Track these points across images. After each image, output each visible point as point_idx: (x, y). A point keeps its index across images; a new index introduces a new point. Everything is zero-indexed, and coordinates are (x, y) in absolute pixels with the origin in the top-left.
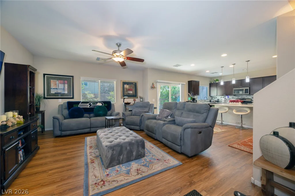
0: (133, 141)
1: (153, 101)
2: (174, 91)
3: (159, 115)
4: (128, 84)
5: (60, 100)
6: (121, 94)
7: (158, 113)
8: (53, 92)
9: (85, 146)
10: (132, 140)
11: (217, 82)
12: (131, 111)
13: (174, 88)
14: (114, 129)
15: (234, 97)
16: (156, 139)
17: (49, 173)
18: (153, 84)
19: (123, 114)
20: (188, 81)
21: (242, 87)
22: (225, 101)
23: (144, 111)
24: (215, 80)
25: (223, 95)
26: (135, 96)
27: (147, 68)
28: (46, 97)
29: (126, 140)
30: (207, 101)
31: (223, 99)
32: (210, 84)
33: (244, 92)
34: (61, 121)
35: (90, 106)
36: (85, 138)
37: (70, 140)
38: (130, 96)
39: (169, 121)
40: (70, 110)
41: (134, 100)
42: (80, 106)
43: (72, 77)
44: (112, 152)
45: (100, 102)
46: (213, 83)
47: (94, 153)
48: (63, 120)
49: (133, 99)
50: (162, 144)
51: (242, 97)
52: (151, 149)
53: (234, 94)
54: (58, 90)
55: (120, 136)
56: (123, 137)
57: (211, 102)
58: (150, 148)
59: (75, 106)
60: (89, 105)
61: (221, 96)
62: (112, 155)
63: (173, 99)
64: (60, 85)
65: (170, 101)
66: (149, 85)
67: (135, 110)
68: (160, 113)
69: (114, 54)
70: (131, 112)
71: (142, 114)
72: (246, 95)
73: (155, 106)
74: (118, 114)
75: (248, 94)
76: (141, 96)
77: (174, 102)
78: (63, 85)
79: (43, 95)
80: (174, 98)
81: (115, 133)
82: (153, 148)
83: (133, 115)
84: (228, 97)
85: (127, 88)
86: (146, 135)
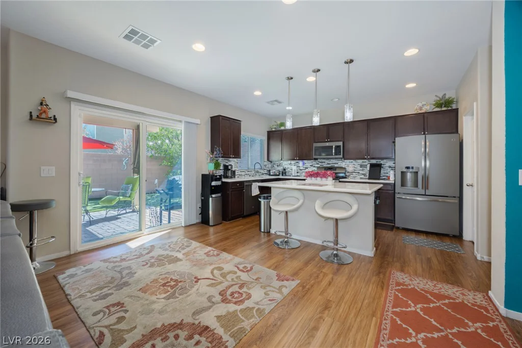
11: (282, 128)
15: (314, 162)
18: (41, 104)
20: (211, 118)
21: (330, 141)
22: (297, 172)
24: (279, 122)
25: (294, 160)
30: (262, 171)
31: (294, 168)
32: (268, 132)
33: (334, 151)
46: (274, 129)
51: (329, 164)
53: (314, 157)
57: (270, 175)
61: (289, 162)
72: (336, 158)
75: (341, 156)
84: (304, 164)
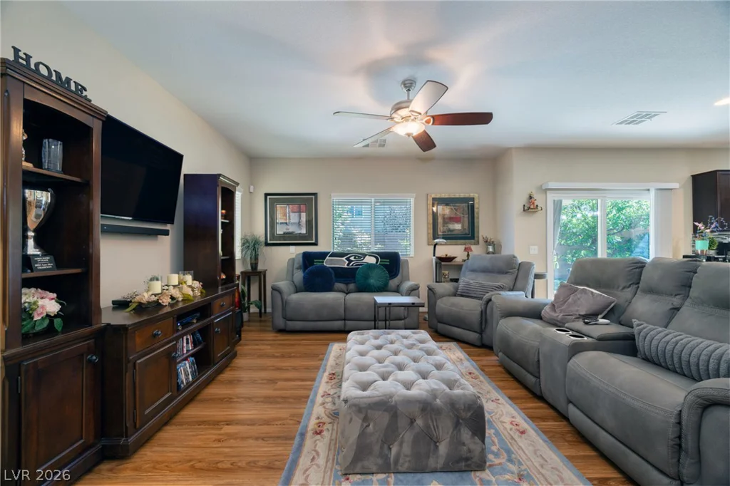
0: (438, 400)
1: (532, 252)
2: (619, 217)
3: (553, 306)
4: (447, 205)
5: (292, 248)
6: (428, 233)
7: (551, 298)
8: (280, 230)
9: (321, 370)
10: (434, 394)
12: (456, 280)
13: (620, 210)
14: (394, 335)
16: (538, 393)
17: (222, 432)
18: (531, 197)
19: (430, 289)
20: (693, 176)
23: (497, 284)
26: (470, 235)
27: (510, 149)
28: (269, 242)
29: (414, 392)
34: (285, 297)
35: (348, 265)
36: (328, 345)
37: (299, 345)
38: (451, 237)
39: (600, 339)
40: (307, 271)
41: (465, 249)
42: (328, 262)
43: (313, 197)
44: (362, 425)
45: (373, 254)
47: (333, 398)
48: (290, 294)
49: (463, 247)
50: (565, 423)
52: (516, 436)
54: (288, 227)
55: (401, 367)
56: (408, 375)
58: (511, 433)
59: (317, 263)
60: (347, 262)
62: (363, 435)
63: (613, 244)
64: (292, 215)
65: (602, 253)
66: (517, 201)
67: (466, 279)
68: (556, 297)
69: (394, 115)
70: (455, 284)
71: (487, 296)
73: (537, 269)
74: (413, 290)
76: (490, 236)
77: (618, 257)
78: (297, 214)
79: (263, 239)
80: (619, 242)
81: (390, 353)
82: (523, 432)
83: (462, 296)
85: (444, 215)
86: (500, 369)
